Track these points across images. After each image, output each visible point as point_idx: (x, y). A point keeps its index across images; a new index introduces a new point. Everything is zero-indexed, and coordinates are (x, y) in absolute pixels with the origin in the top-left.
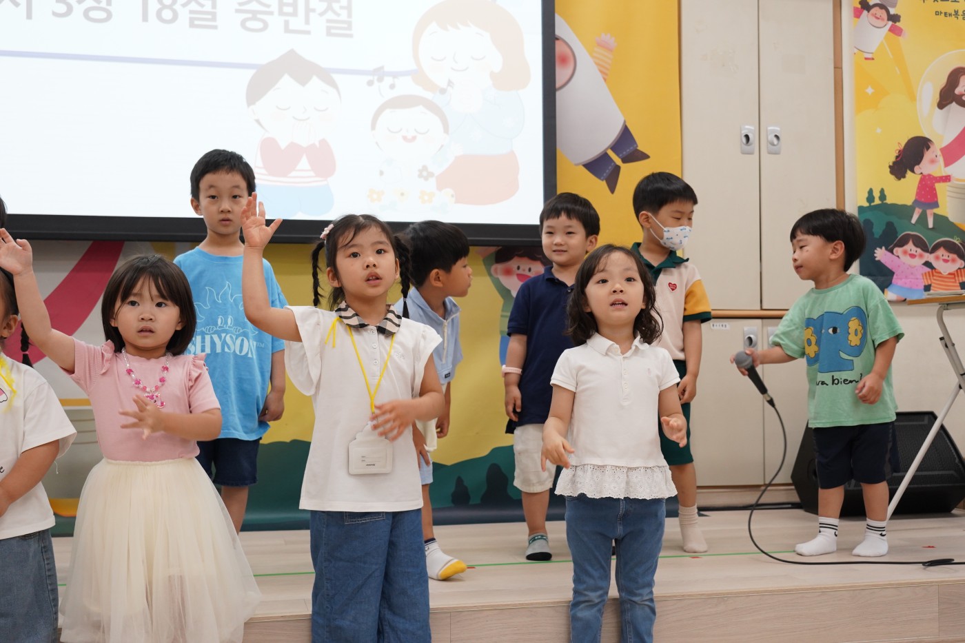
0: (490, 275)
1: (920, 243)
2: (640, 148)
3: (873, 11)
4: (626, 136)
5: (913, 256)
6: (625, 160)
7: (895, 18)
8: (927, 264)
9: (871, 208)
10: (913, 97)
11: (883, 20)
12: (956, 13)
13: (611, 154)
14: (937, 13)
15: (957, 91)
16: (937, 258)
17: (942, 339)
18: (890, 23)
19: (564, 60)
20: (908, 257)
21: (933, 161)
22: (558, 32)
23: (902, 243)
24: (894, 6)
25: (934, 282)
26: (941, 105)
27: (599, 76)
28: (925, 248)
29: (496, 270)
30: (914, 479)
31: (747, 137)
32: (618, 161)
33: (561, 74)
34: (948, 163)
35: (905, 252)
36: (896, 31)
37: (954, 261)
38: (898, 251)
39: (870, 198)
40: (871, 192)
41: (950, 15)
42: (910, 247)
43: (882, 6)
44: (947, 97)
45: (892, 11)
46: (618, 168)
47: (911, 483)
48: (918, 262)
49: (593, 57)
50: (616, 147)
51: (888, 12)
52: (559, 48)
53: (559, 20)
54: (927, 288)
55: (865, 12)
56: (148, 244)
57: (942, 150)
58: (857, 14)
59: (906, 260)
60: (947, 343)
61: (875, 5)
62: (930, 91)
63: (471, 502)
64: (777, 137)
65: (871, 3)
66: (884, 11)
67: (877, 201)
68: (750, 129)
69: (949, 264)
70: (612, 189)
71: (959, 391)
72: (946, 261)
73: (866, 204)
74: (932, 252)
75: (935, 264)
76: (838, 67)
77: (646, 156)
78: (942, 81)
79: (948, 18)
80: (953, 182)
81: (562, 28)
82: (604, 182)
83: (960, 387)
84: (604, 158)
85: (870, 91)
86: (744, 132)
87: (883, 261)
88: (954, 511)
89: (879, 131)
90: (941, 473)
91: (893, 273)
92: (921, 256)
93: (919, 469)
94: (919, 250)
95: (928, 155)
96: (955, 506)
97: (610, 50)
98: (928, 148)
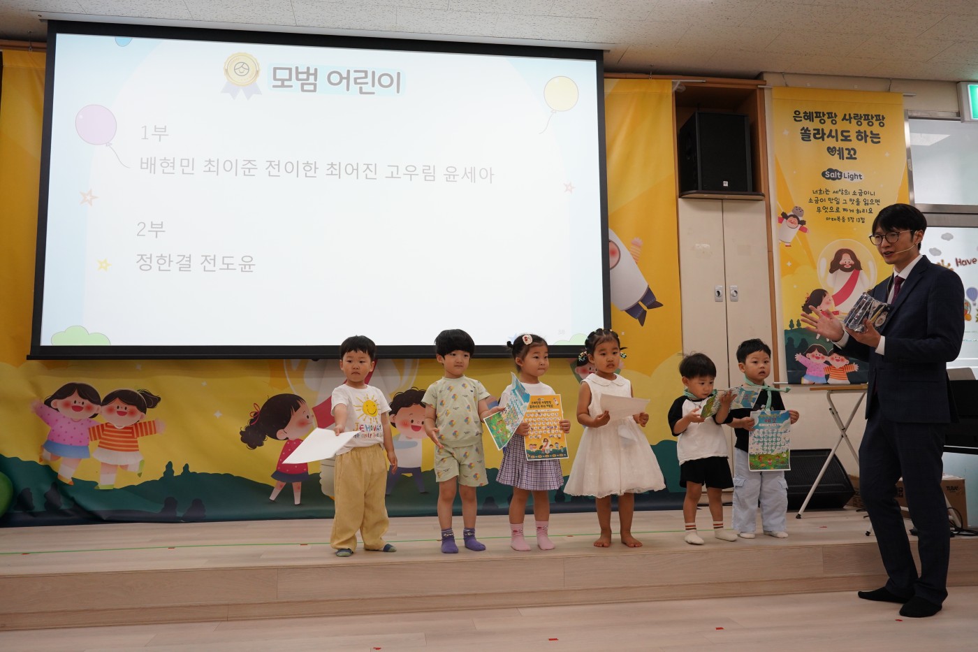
0: (575, 373)
1: (822, 351)
2: (658, 300)
3: (789, 219)
4: (649, 294)
5: (818, 358)
6: (649, 308)
7: (803, 223)
8: (827, 362)
9: (791, 331)
10: (815, 268)
11: (795, 224)
12: (839, 218)
13: (641, 303)
14: (827, 219)
15: (841, 263)
16: (833, 359)
17: (830, 409)
18: (800, 225)
19: (614, 253)
20: (815, 359)
21: (828, 303)
22: (610, 238)
23: (811, 350)
24: (802, 216)
25: (831, 373)
26: (832, 271)
27: (634, 261)
28: (825, 354)
29: (578, 370)
30: (817, 488)
31: (718, 292)
32: (645, 308)
33: (612, 261)
34: (837, 304)
35: (813, 356)
36: (803, 230)
37: (842, 360)
38: (808, 355)
39: (791, 325)
40: (792, 321)
41: (835, 219)
42: (816, 353)
43: (794, 216)
44: (835, 266)
45: (801, 219)
46: (645, 312)
47: (816, 490)
48: (821, 361)
49: (630, 251)
50: (643, 300)
51: (798, 219)
52: (611, 246)
53: (611, 231)
54: (827, 377)
55: (785, 220)
56: (390, 360)
57: (834, 297)
58: (780, 221)
59: (814, 360)
60: (833, 411)
61: (791, 216)
62: (824, 264)
63: (566, 501)
64: (736, 291)
65: (788, 215)
66: (796, 219)
67: (796, 327)
68: (720, 287)
69: (840, 362)
70: (642, 324)
71: (841, 439)
72: (837, 360)
73: (789, 329)
74: (829, 355)
75: (831, 362)
76: (770, 251)
77: (661, 305)
78: (832, 257)
79: (834, 221)
80: (840, 315)
81: (612, 236)
82: (637, 320)
83: (842, 437)
84: (637, 306)
85: (789, 264)
86: (717, 289)
87: (800, 361)
88: (845, 507)
89: (795, 286)
90: (835, 485)
91: (806, 368)
92: (823, 358)
93: (820, 482)
94: (821, 355)
95: (825, 300)
96: (845, 504)
97: (639, 247)
98: (825, 296)
